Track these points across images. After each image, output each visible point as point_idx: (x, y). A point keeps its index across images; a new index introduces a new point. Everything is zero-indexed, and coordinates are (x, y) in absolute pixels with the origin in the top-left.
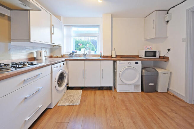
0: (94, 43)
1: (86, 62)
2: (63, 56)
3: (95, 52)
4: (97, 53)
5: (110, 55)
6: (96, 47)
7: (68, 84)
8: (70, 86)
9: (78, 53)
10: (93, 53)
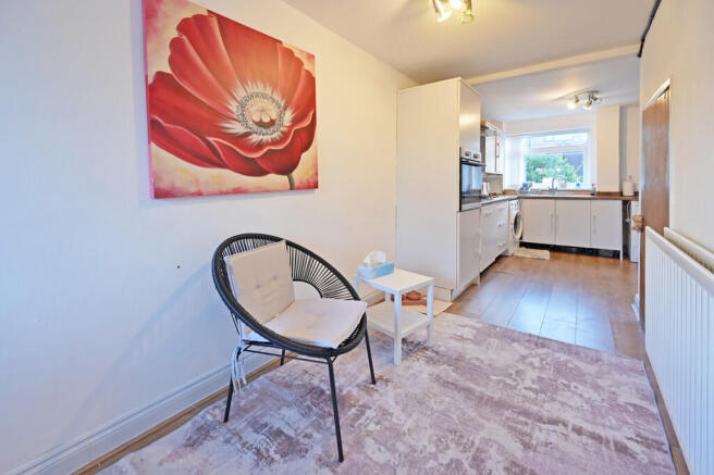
0: (575, 160)
1: (558, 202)
2: (504, 193)
3: (578, 185)
4: (583, 187)
5: (617, 190)
6: (580, 173)
7: (521, 238)
8: (525, 240)
9: (535, 186)
10: (571, 186)
